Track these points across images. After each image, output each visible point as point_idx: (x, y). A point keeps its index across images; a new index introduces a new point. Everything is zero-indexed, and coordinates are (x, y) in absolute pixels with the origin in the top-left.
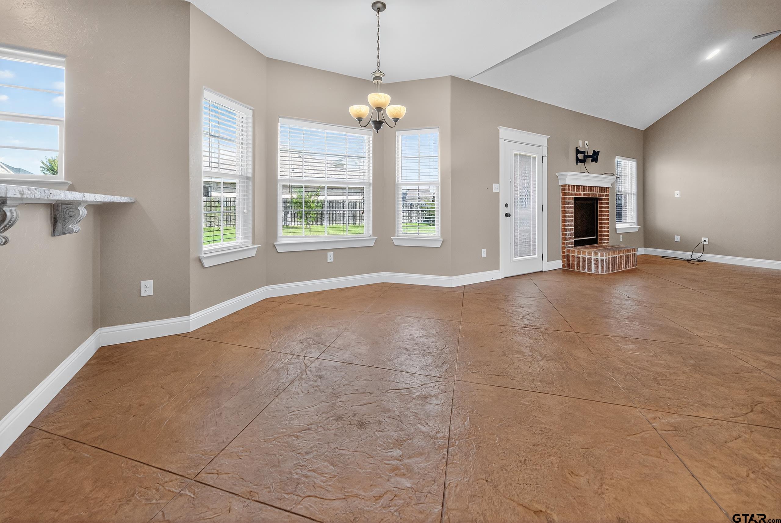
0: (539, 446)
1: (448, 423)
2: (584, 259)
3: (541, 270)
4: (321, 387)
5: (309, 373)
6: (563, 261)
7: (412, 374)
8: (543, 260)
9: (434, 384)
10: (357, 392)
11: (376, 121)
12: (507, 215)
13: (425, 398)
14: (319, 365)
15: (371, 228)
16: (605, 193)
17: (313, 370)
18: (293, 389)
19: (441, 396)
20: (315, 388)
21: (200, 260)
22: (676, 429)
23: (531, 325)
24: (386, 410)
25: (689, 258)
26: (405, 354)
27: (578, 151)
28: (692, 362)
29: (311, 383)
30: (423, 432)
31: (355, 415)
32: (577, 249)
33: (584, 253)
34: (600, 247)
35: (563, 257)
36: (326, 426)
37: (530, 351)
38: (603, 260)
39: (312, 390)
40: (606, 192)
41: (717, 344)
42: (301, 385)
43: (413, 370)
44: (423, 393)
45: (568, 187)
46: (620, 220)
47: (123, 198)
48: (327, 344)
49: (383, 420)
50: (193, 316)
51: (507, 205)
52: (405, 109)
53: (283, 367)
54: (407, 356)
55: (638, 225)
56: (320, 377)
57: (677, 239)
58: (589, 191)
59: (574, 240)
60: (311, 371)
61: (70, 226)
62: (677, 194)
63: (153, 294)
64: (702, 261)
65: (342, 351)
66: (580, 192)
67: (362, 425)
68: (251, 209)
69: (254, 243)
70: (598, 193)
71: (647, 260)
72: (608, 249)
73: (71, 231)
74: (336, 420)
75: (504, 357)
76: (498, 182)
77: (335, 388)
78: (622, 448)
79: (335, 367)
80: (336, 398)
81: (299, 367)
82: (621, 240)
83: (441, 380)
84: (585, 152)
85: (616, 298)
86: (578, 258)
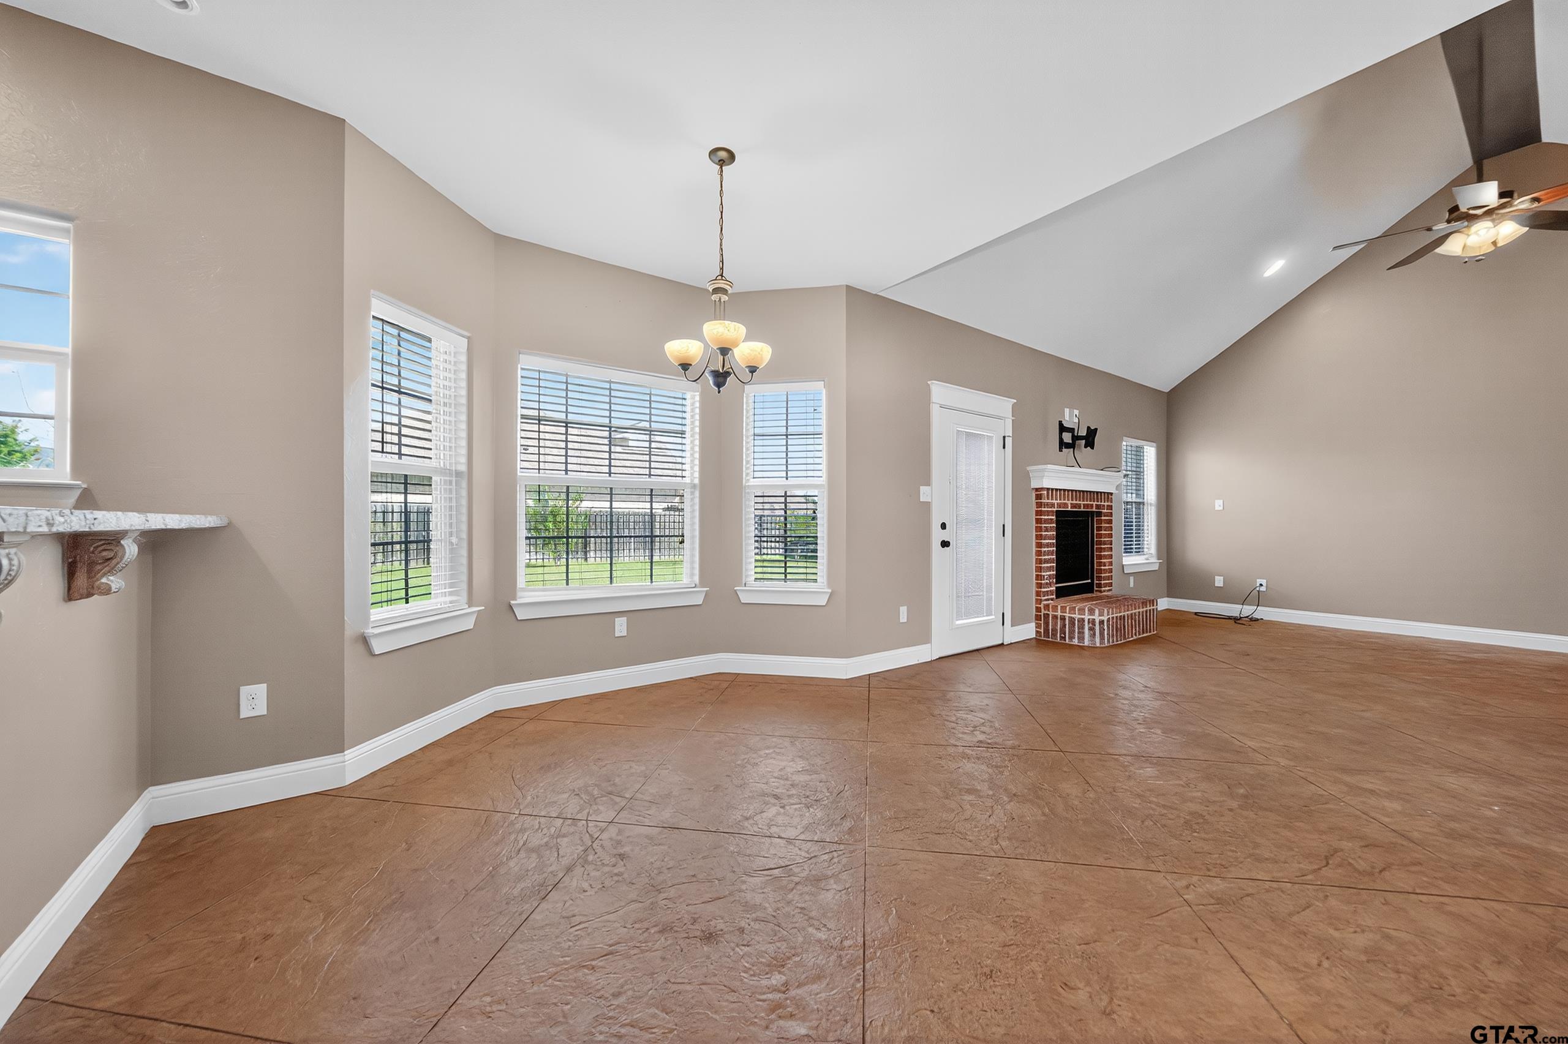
0: (1012, 947)
1: (861, 922)
2: (1072, 620)
3: (1001, 642)
4: (626, 876)
5: (599, 850)
6: (1038, 626)
7: (789, 841)
8: (1003, 624)
9: (831, 855)
10: (695, 879)
11: (718, 371)
12: (945, 544)
13: (817, 880)
14: (617, 835)
15: (697, 571)
16: (1106, 504)
17: (607, 844)
18: (574, 882)
19: (844, 876)
20: (616, 878)
21: (364, 640)
22: (1219, 901)
23: (989, 741)
24: (749, 907)
25: (1237, 614)
26: (774, 805)
27: (1062, 429)
28: (1242, 791)
29: (606, 869)
30: (819, 941)
31: (694, 921)
32: (1061, 602)
33: (1073, 610)
34: (1097, 598)
35: (1038, 618)
36: (644, 945)
37: (990, 788)
38: (1103, 621)
39: (607, 883)
40: (1108, 501)
41: (1278, 759)
42: (588, 874)
43: (791, 833)
44: (814, 872)
45: (1045, 492)
46: (1128, 550)
47: (210, 518)
48: (627, 796)
49: (747, 926)
50: (350, 754)
51: (943, 526)
52: (770, 350)
53: (547, 844)
54: (778, 808)
55: (1158, 559)
56: (622, 857)
57: (1219, 582)
58: (1080, 501)
59: (1056, 587)
60: (602, 846)
61: (104, 580)
62: (1218, 505)
63: (265, 712)
64: (1257, 620)
65: (658, 805)
66: (1066, 501)
67: (709, 937)
68: (464, 536)
69: (470, 604)
70: (1094, 503)
71: (1174, 619)
72: (1109, 602)
73: (107, 591)
74: (661, 932)
75: (947, 801)
76: (928, 483)
77: (652, 875)
78: (1139, 939)
79: (650, 838)
80: (657, 893)
81: (579, 842)
82: (1132, 585)
83: (842, 847)
84: (1074, 429)
85: (1125, 688)
86: (1063, 619)
